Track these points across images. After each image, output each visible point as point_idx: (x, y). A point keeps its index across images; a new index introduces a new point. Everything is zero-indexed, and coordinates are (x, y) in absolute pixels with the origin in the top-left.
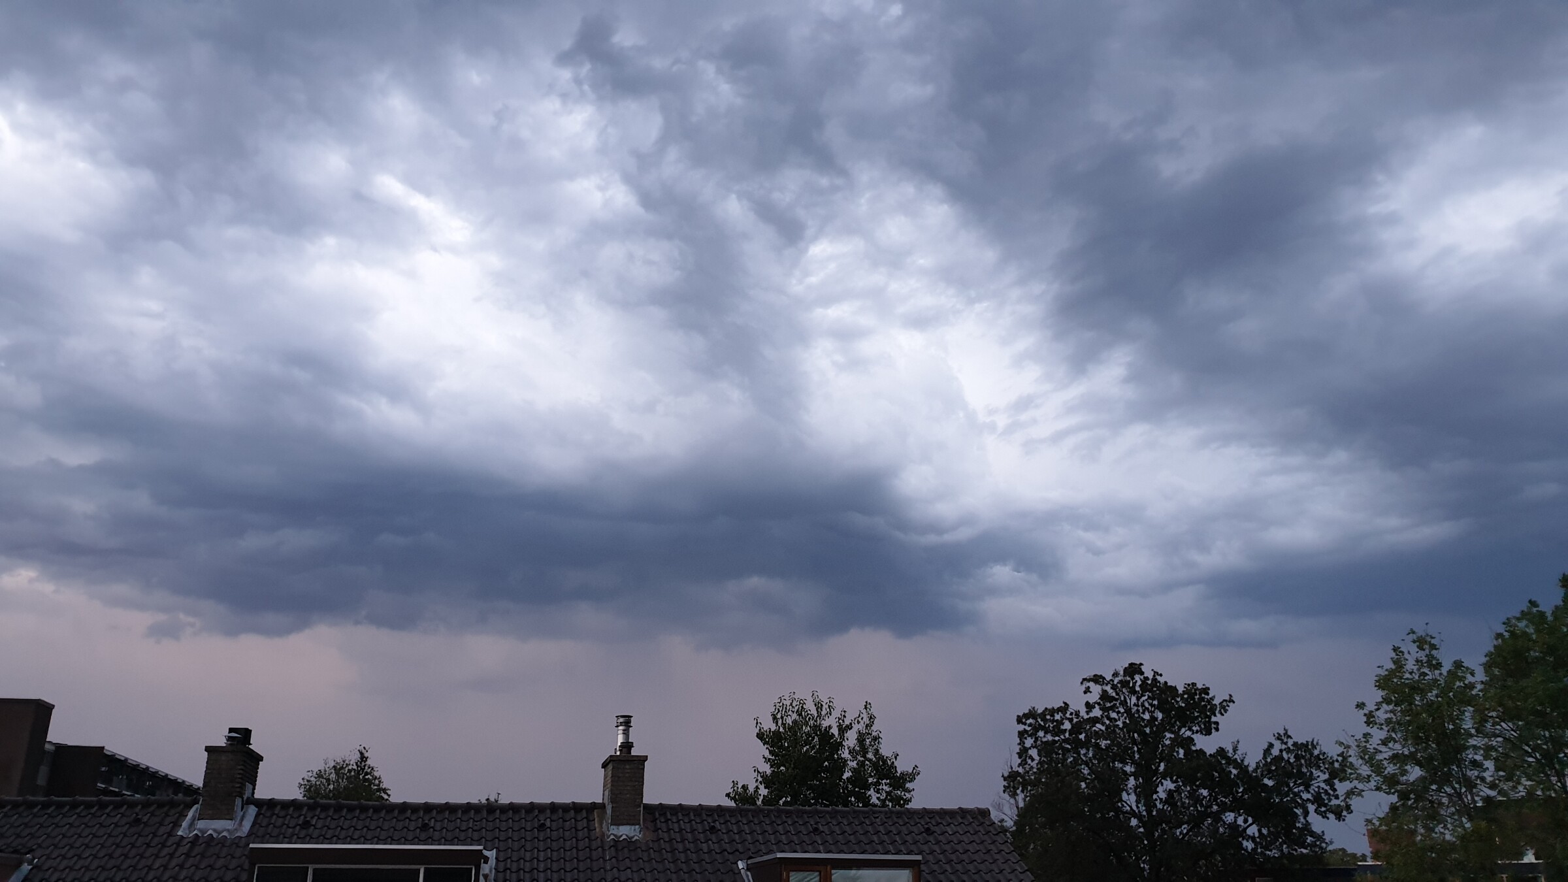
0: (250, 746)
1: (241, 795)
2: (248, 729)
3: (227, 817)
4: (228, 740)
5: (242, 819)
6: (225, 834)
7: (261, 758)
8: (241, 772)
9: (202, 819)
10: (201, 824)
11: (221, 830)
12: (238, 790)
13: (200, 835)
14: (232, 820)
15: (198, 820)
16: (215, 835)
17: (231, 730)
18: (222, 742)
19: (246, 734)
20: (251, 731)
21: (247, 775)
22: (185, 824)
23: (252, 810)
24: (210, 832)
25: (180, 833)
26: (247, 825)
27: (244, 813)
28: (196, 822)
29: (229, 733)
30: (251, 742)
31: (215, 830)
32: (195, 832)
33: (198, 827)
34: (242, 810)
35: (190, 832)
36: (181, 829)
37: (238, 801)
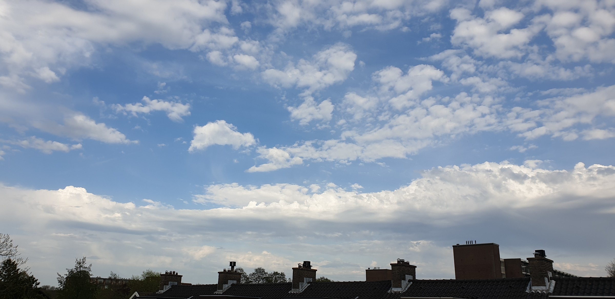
0: (546, 257)
1: (547, 277)
2: (542, 250)
3: (543, 285)
4: (535, 255)
5: (550, 286)
6: (544, 292)
9: (534, 286)
10: (534, 288)
11: (542, 290)
12: (544, 274)
13: (534, 292)
14: (545, 286)
15: (532, 286)
16: (540, 292)
17: (536, 251)
18: (533, 256)
19: (542, 253)
20: (544, 251)
21: (547, 268)
22: (528, 288)
23: (553, 282)
24: (538, 291)
25: (526, 291)
26: (552, 288)
27: (550, 283)
28: (532, 287)
29: (536, 252)
30: (546, 255)
31: (539, 290)
32: (532, 291)
33: (533, 289)
34: (549, 282)
35: (530, 292)
36: (527, 290)
37: (546, 279)
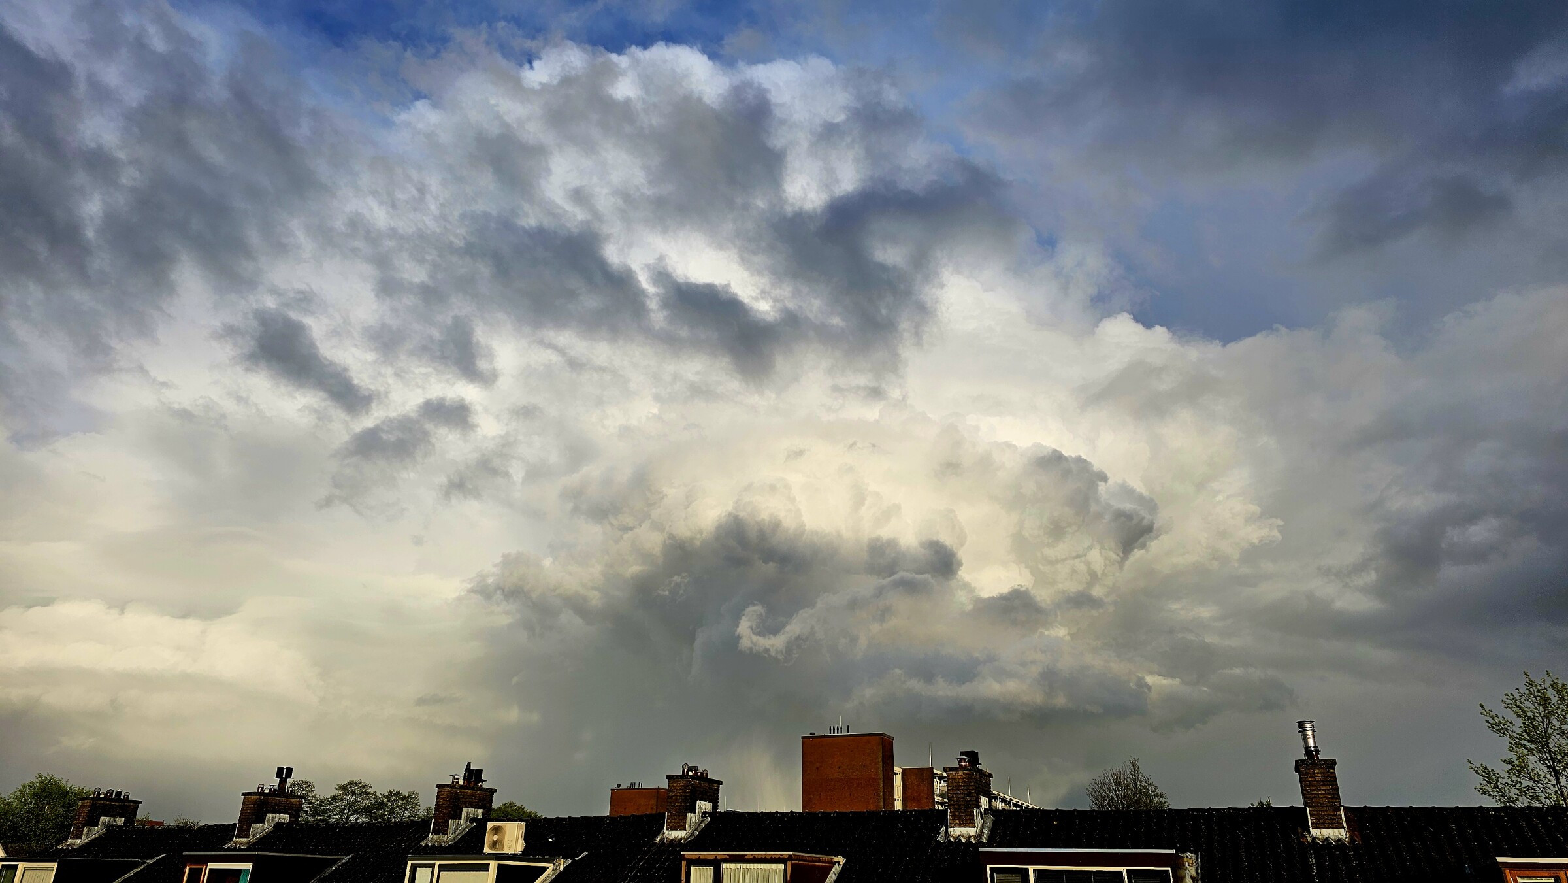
0: (980, 767)
1: (978, 807)
2: (974, 752)
3: (970, 825)
4: (959, 761)
5: (982, 827)
7: (990, 776)
8: (973, 787)
9: (953, 826)
10: (954, 831)
11: (968, 835)
12: (974, 802)
13: (953, 839)
14: (974, 826)
15: (950, 827)
16: (963, 840)
17: (962, 752)
18: (957, 763)
19: (973, 757)
20: (977, 753)
21: (980, 789)
22: (942, 831)
23: (990, 819)
24: (961, 837)
25: (939, 838)
26: (986, 832)
27: (984, 822)
28: (949, 829)
29: (961, 754)
30: (980, 762)
32: (949, 837)
33: (951, 832)
34: (982, 819)
35: (946, 838)
36: (940, 835)
37: (977, 811)
